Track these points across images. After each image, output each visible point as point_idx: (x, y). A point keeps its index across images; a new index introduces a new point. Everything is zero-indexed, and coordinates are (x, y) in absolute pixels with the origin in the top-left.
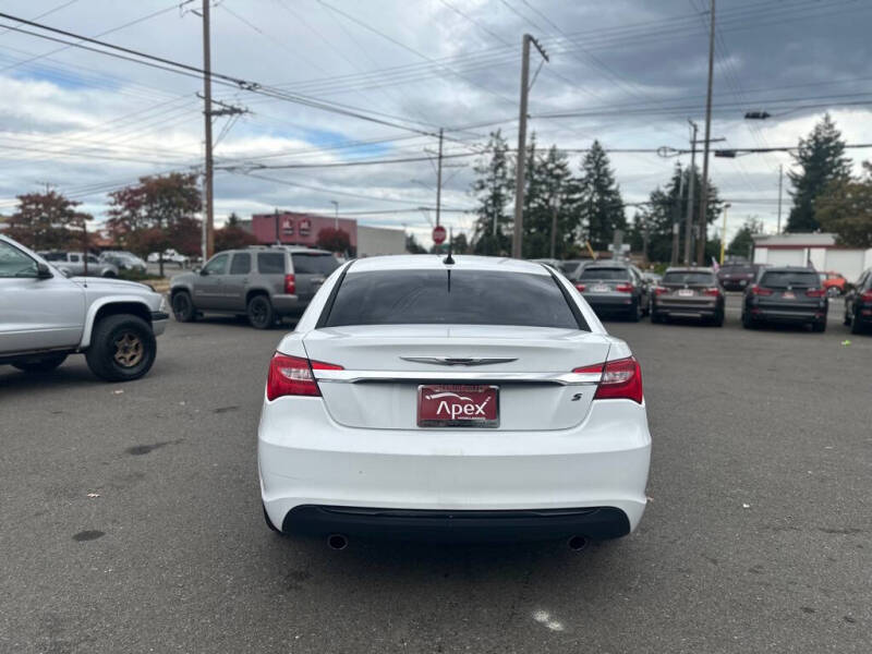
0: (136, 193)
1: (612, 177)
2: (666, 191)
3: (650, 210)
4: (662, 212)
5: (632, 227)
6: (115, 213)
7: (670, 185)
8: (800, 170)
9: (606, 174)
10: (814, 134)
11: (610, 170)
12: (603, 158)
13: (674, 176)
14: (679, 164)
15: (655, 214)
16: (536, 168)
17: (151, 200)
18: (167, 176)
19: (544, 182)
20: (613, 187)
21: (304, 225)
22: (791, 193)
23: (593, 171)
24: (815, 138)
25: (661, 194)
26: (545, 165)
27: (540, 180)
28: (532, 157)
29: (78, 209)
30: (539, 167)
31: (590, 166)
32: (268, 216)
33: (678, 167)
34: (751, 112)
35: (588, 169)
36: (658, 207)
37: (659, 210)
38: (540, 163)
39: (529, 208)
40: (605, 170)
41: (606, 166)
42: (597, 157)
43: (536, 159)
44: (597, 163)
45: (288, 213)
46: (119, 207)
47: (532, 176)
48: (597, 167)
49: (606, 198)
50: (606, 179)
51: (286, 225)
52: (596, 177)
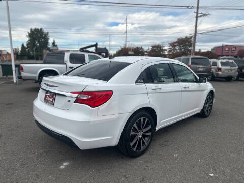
0: (175, 43)
6: (170, 49)
17: (180, 45)
18: (184, 37)
21: (234, 49)
29: (164, 48)
32: (219, 47)
45: (226, 45)
46: (171, 47)
51: (227, 49)
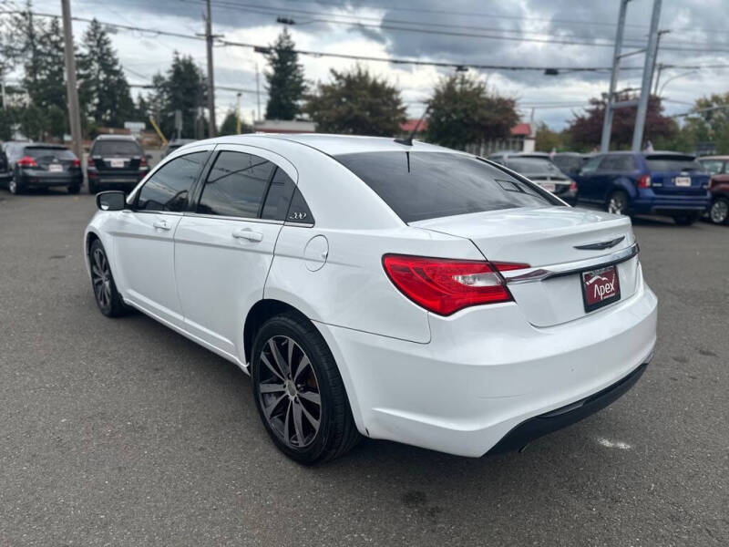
1: (115, 57)
2: (167, 76)
3: (153, 92)
4: (165, 96)
5: (137, 107)
7: (170, 71)
8: (271, 70)
9: (109, 53)
10: (278, 42)
11: (113, 50)
12: (105, 38)
13: (174, 63)
14: (176, 53)
15: (158, 97)
16: (38, 37)
19: (49, 54)
20: (117, 68)
22: (266, 88)
23: (95, 49)
24: (279, 45)
25: (162, 79)
26: (48, 36)
27: (43, 51)
28: (31, 25)
30: (42, 38)
31: (91, 43)
33: (175, 56)
34: (282, 18)
35: (91, 46)
36: (161, 90)
37: (162, 93)
38: (42, 34)
39: (36, 80)
40: (108, 49)
41: (108, 46)
42: (97, 35)
43: (36, 29)
44: (99, 41)
47: (35, 47)
48: (99, 45)
49: (112, 77)
50: (110, 59)
52: (100, 55)
